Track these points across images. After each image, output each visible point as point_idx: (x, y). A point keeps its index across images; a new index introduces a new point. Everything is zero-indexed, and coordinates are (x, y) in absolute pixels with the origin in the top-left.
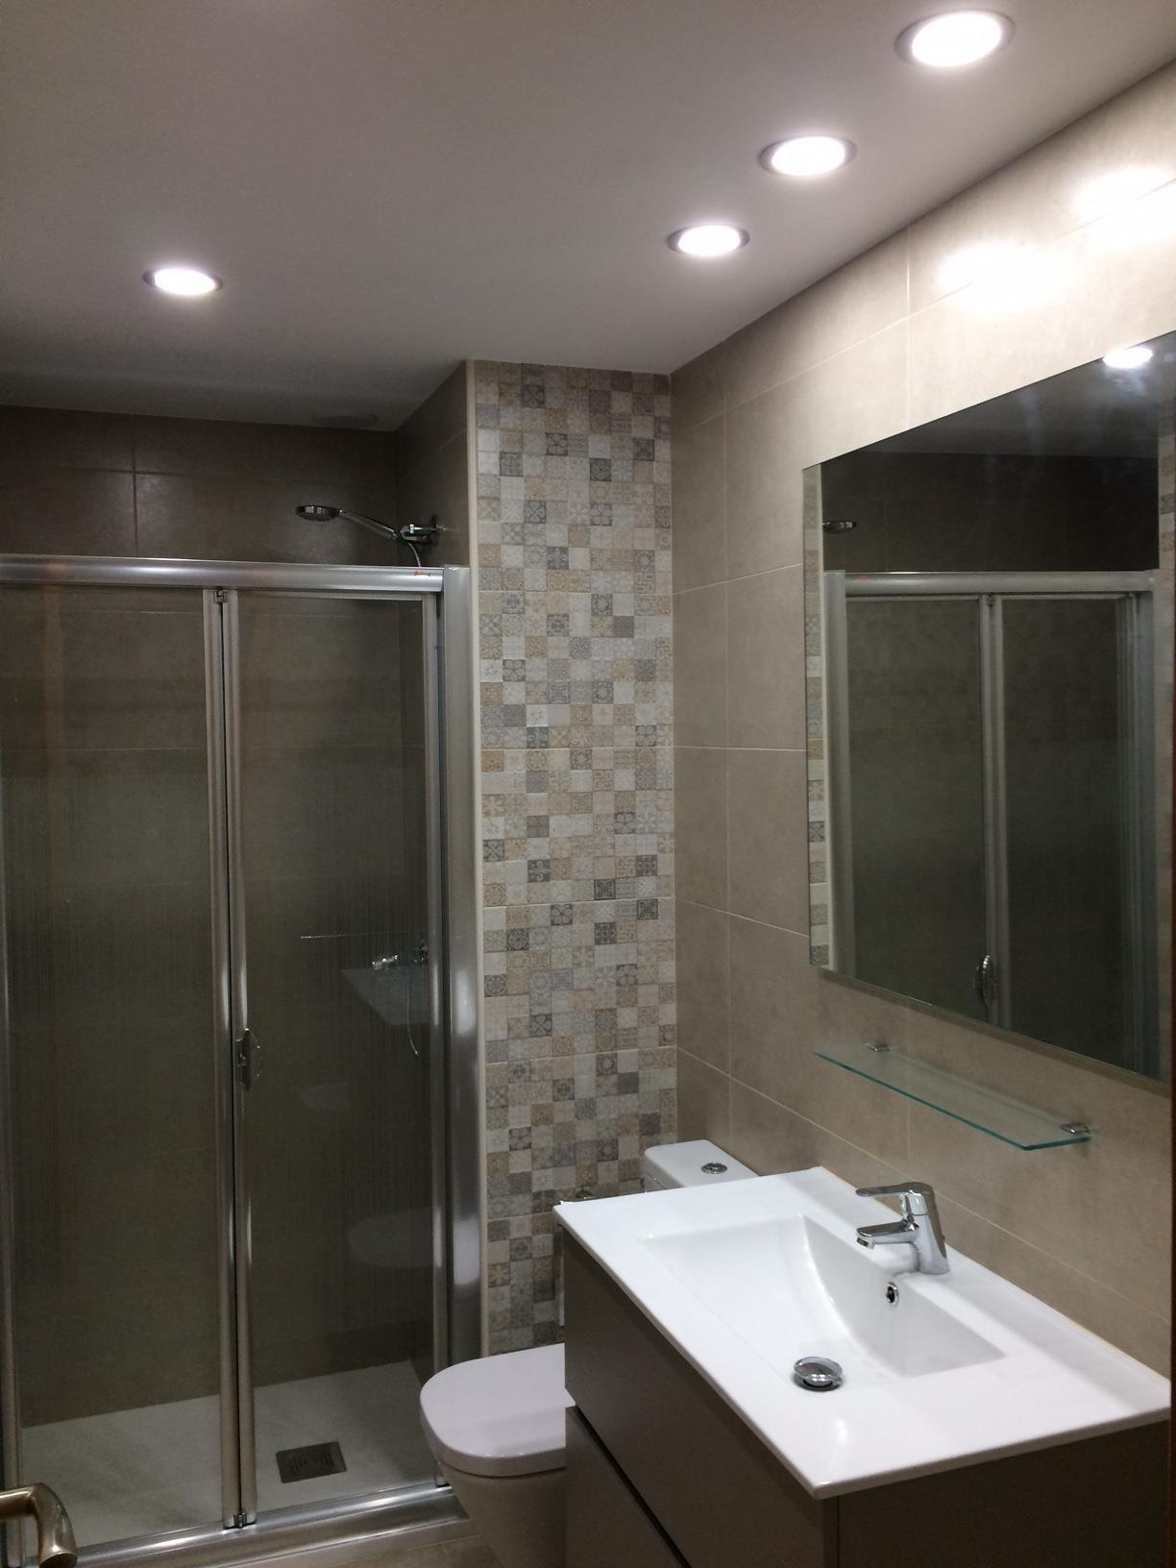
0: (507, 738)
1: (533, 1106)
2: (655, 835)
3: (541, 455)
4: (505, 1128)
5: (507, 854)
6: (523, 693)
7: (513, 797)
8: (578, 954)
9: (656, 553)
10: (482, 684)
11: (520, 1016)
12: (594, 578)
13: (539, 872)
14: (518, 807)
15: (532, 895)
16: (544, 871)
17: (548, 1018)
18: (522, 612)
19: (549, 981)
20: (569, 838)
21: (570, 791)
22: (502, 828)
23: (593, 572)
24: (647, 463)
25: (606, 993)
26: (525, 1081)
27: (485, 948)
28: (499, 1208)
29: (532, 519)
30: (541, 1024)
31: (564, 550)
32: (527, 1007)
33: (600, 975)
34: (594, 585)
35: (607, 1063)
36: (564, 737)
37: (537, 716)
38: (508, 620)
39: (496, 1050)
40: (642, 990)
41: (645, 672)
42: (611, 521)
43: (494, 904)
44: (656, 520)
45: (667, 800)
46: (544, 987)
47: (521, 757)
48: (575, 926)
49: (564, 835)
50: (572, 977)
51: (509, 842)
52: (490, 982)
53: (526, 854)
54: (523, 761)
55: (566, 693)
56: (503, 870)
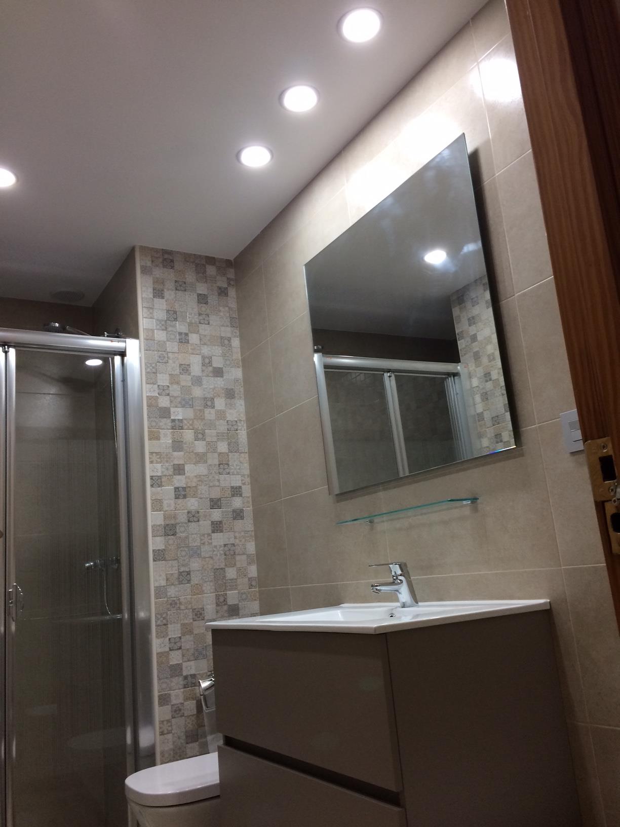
0: (161, 424)
1: (182, 624)
2: (240, 476)
3: (173, 290)
4: (166, 637)
5: (163, 484)
6: (169, 402)
7: (165, 454)
8: (202, 538)
9: (232, 338)
10: (147, 396)
11: (173, 572)
12: (202, 348)
13: (181, 493)
14: (168, 459)
15: (178, 507)
16: (183, 493)
17: (189, 573)
18: (167, 362)
19: (188, 553)
20: (195, 476)
21: (195, 452)
22: (160, 470)
23: (202, 346)
24: (225, 298)
25: (219, 560)
26: (177, 609)
27: (152, 534)
28: (164, 686)
29: (170, 319)
30: (184, 577)
31: (186, 334)
32: (177, 567)
33: (215, 549)
34: (202, 352)
35: (222, 599)
36: (191, 425)
39: (160, 592)
40: (238, 558)
41: (230, 394)
42: (209, 322)
43: (157, 511)
44: (231, 324)
45: (245, 458)
46: (185, 556)
47: (169, 433)
48: (201, 522)
49: (193, 475)
50: (201, 551)
51: (164, 477)
52: (156, 554)
53: (173, 484)
54: (170, 436)
55: (191, 402)
56: (161, 492)
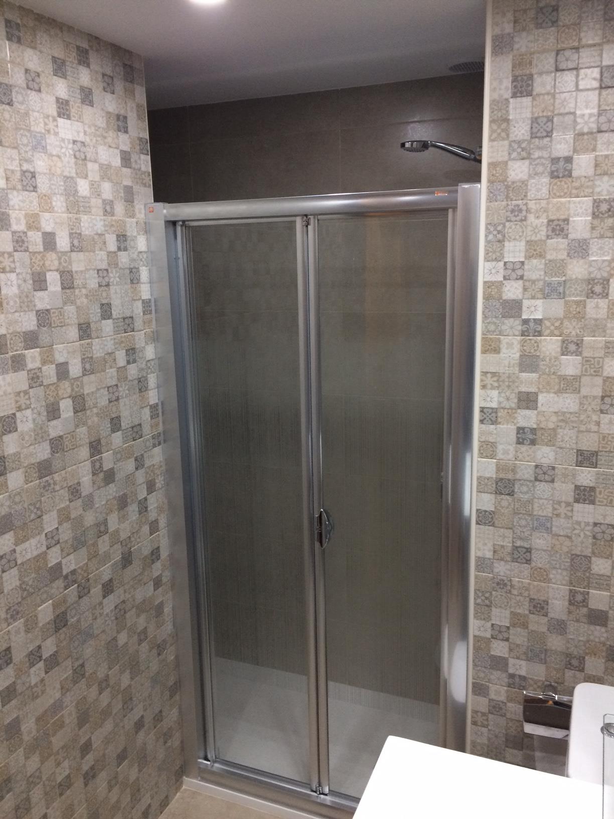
0: (504, 327)
1: (512, 612)
3: (551, 72)
4: (488, 621)
5: (499, 420)
6: (521, 290)
7: (507, 375)
8: (557, 506)
10: (485, 282)
11: (505, 544)
12: (597, 183)
13: (527, 437)
14: (510, 384)
15: (519, 455)
16: (531, 437)
17: (529, 550)
18: (525, 219)
19: (531, 523)
20: (555, 413)
21: (559, 374)
22: (496, 399)
23: (597, 177)
25: (582, 543)
26: (506, 592)
27: (477, 489)
28: (481, 675)
29: (539, 135)
30: (522, 554)
31: (569, 160)
32: (511, 539)
33: (577, 527)
34: (598, 190)
35: (579, 598)
36: (556, 328)
37: (533, 309)
38: (510, 228)
39: (483, 564)
43: (487, 457)
46: (525, 527)
47: (516, 343)
48: (556, 485)
49: (551, 410)
50: (551, 523)
51: (502, 410)
52: (480, 515)
53: (515, 421)
54: (517, 347)
55: (561, 289)
56: (495, 432)
